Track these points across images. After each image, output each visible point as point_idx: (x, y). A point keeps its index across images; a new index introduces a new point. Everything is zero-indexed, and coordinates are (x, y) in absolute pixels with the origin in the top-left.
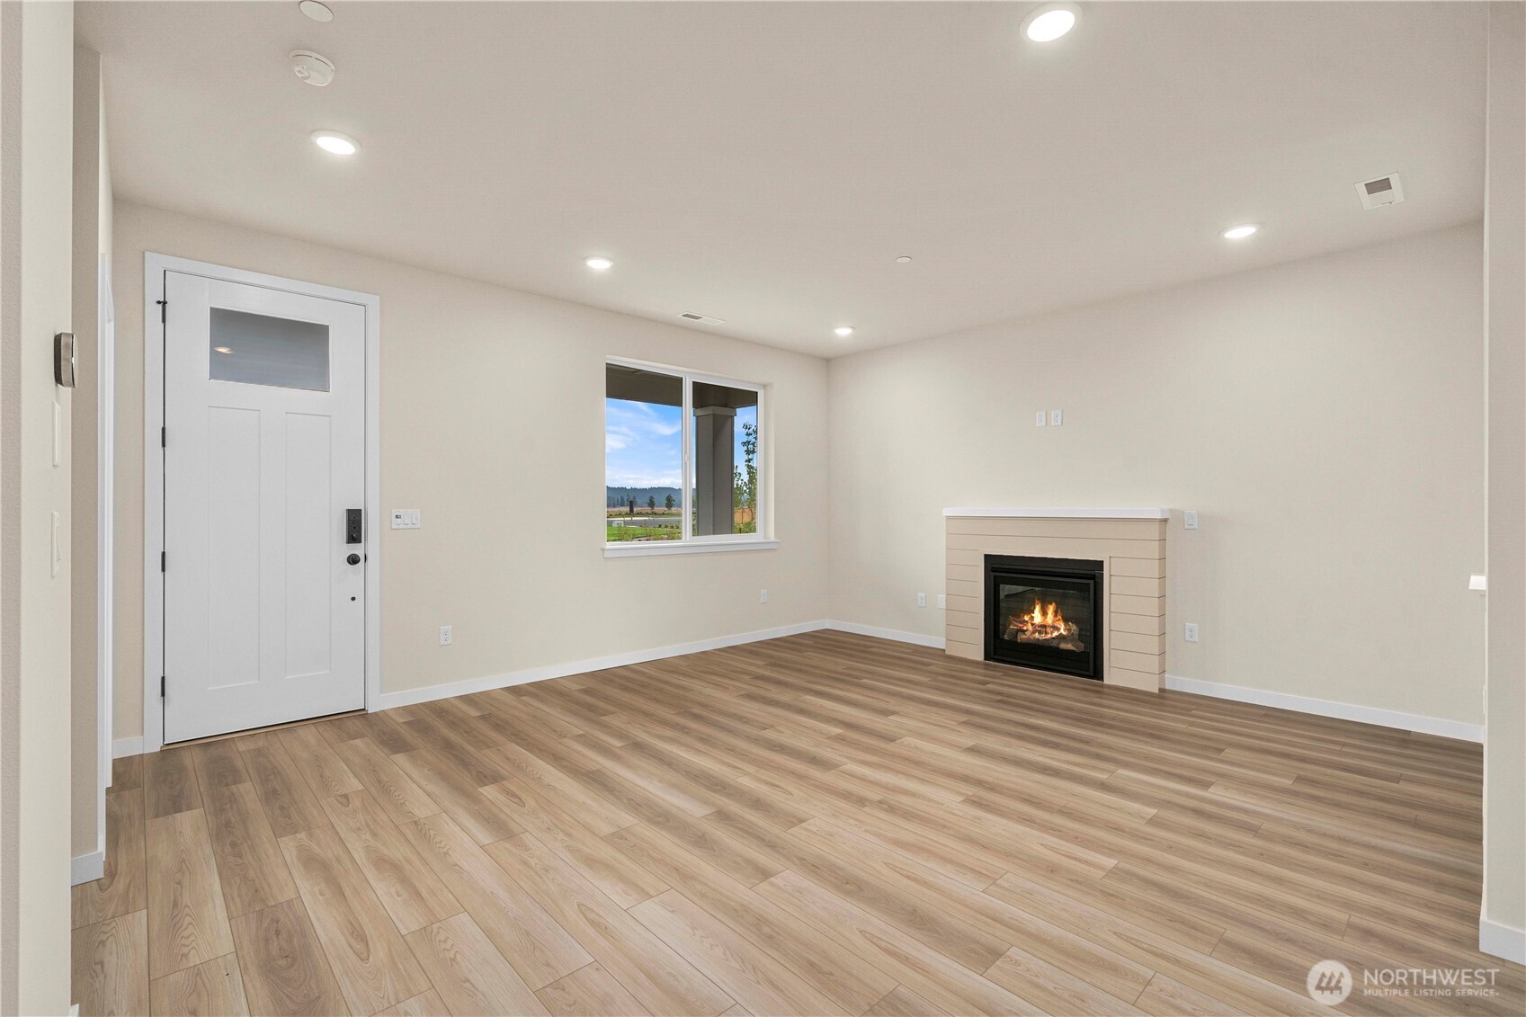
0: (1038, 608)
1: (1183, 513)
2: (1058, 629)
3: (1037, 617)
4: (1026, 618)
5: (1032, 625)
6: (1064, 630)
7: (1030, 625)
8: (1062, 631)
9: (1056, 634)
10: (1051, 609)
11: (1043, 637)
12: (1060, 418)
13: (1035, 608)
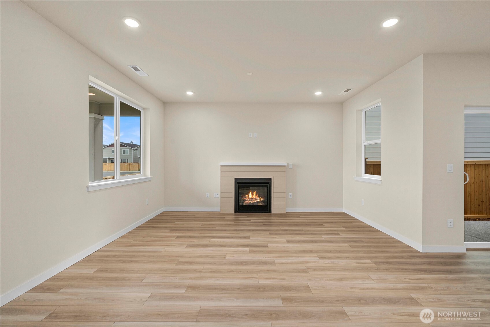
0: (250, 193)
1: (289, 164)
2: (257, 200)
3: (250, 196)
4: (247, 196)
5: (249, 198)
6: (259, 200)
7: (248, 198)
8: (258, 200)
9: (256, 201)
10: (255, 193)
11: (252, 202)
12: (256, 135)
13: (249, 193)
